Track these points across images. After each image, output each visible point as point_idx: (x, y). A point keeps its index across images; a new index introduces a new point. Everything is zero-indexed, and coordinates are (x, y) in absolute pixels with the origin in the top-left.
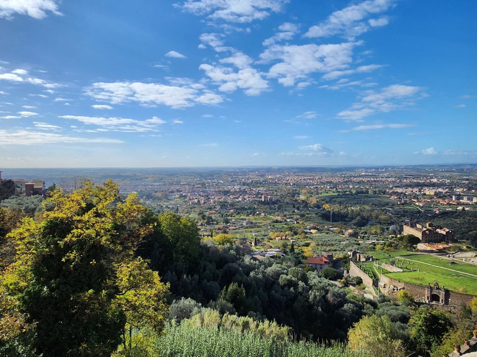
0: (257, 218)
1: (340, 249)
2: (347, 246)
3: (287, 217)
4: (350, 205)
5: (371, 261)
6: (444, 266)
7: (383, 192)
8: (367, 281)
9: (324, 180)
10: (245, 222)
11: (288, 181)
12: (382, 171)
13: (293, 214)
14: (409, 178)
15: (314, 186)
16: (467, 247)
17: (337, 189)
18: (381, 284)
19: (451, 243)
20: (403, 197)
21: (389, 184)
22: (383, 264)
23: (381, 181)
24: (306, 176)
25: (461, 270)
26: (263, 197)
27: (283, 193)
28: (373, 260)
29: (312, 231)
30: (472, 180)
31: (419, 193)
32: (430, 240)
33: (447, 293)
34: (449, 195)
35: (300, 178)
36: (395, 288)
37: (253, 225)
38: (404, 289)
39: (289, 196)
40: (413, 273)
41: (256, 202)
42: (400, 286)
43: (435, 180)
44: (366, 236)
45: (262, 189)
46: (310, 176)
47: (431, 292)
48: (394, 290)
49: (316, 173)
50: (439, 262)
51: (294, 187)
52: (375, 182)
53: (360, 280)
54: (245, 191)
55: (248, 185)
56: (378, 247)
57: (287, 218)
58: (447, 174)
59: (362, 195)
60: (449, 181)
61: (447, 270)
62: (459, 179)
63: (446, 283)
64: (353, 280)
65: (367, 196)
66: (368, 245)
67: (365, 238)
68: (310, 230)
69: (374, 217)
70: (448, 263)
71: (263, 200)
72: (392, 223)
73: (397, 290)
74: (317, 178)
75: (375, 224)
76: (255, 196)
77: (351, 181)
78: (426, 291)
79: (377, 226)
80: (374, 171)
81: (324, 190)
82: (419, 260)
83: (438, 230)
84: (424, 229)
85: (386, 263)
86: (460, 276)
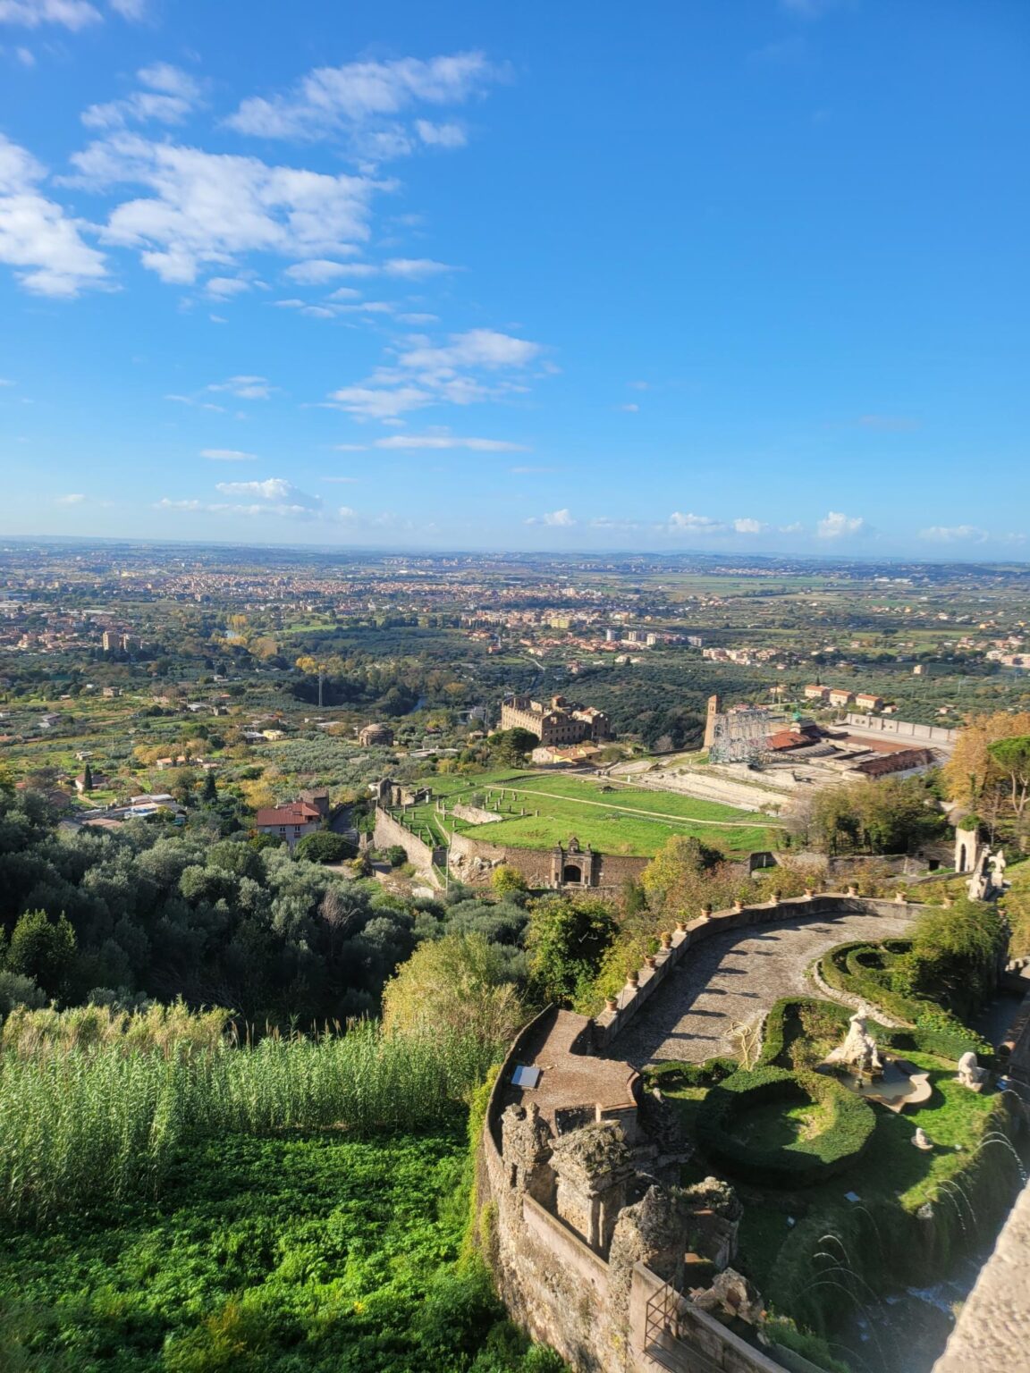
0: (88, 705)
1: (347, 780)
2: (365, 768)
3: (190, 696)
4: (370, 658)
5: (427, 801)
6: (590, 799)
7: (452, 623)
8: (420, 853)
9: (298, 586)
10: (45, 718)
11: (186, 587)
12: (451, 566)
13: (209, 688)
14: (514, 586)
15: (269, 605)
16: (636, 750)
17: (334, 614)
18: (453, 857)
19: (603, 743)
20: (501, 635)
21: (467, 601)
22: (458, 807)
23: (449, 593)
24: (242, 575)
25: (624, 803)
26: (105, 637)
27: (175, 628)
28: (433, 798)
29: (266, 734)
30: (646, 592)
31: (536, 624)
32: (560, 739)
33: (596, 857)
34: (600, 629)
35: (226, 580)
36: (485, 864)
37: (76, 726)
38: (504, 862)
39: (191, 634)
40: (525, 821)
41: (81, 653)
42: (496, 855)
43: (570, 592)
44: (413, 738)
45: (99, 612)
46: (256, 575)
47: (563, 861)
48: (482, 867)
49: (272, 565)
50: (580, 790)
51: (208, 608)
52: (433, 594)
53: (402, 856)
54: (39, 619)
55: (48, 597)
56: (443, 765)
57: (190, 701)
58: (597, 577)
59: (401, 629)
60: (600, 594)
61: (595, 806)
62: (620, 590)
63: (594, 836)
64: (384, 857)
65: (414, 634)
66: (419, 762)
67: (410, 744)
68: (261, 731)
69: (432, 689)
70: (597, 790)
71: (106, 648)
72: (475, 702)
73: (490, 866)
74: (276, 582)
75: (434, 705)
76: (76, 635)
77: (371, 591)
78: (554, 861)
79: (439, 711)
80: (431, 566)
81: (296, 616)
82: (537, 789)
83: (578, 714)
84: (548, 713)
85: (463, 805)
86: (622, 817)
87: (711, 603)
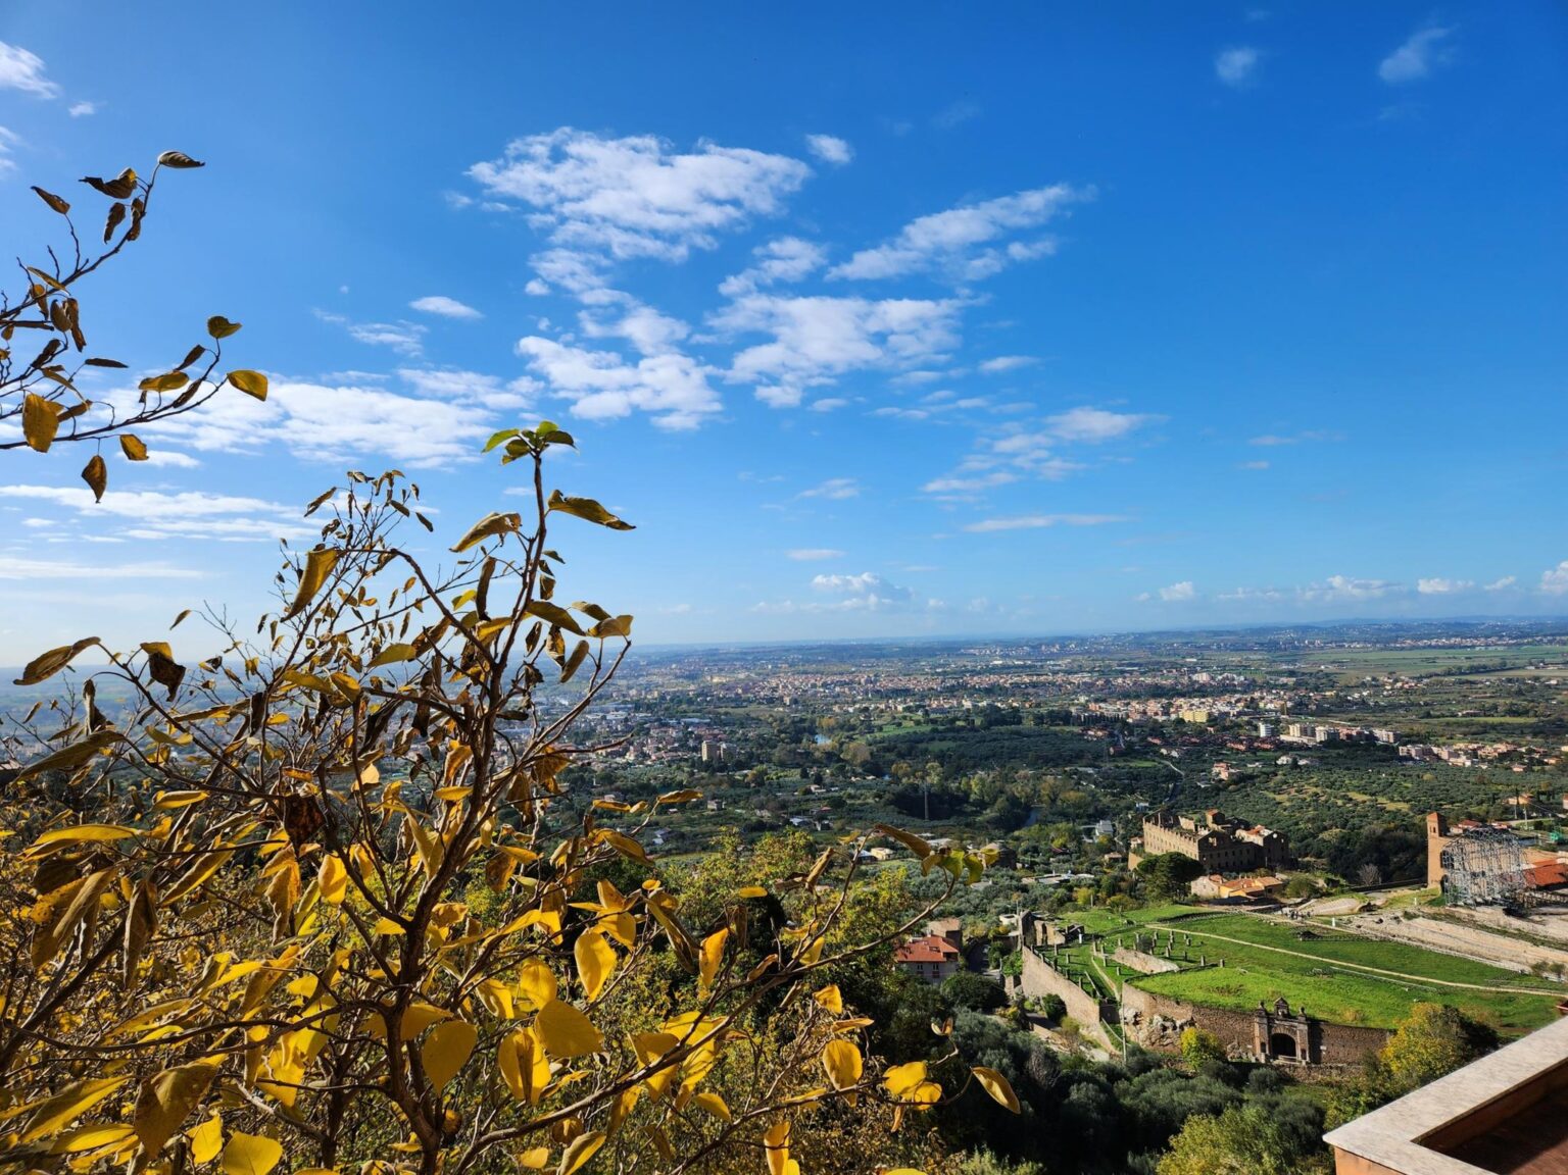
0: (694, 820)
1: (972, 909)
2: (990, 896)
3: (791, 809)
4: (971, 762)
5: (1081, 941)
6: (1285, 946)
7: (1061, 719)
8: (1082, 1006)
9: (885, 683)
10: (658, 834)
11: (774, 690)
12: (1052, 653)
13: (808, 800)
14: (1131, 672)
15: (857, 706)
16: (1328, 881)
17: (926, 713)
18: (1126, 1012)
19: (1282, 872)
20: (1122, 732)
21: (1075, 693)
22: (1119, 950)
23: (1054, 684)
24: (828, 675)
25: (1335, 955)
26: (704, 746)
27: (765, 731)
28: (1087, 938)
29: (875, 852)
30: (1304, 674)
31: (1164, 718)
33: (1315, 1027)
34: (1249, 723)
35: (813, 681)
36: (1168, 1024)
37: (687, 842)
38: (1191, 1023)
39: (783, 741)
40: (1210, 973)
41: (682, 764)
42: (1181, 1015)
43: (1202, 677)
44: (1037, 860)
45: (697, 720)
46: (842, 674)
47: (1270, 1028)
48: (1164, 1028)
49: (857, 662)
50: (1271, 935)
51: (797, 711)
52: (1034, 687)
53: (1059, 1007)
54: (644, 729)
55: (649, 707)
56: (1081, 894)
57: (793, 815)
58: (1235, 659)
59: (1003, 728)
60: (1242, 678)
61: (1296, 957)
62: (1268, 673)
63: (1307, 997)
64: (1037, 1008)
65: (1018, 733)
66: (1051, 889)
67: (1036, 868)
68: (868, 850)
69: (1046, 798)
70: (1294, 935)
71: (705, 758)
72: (1101, 815)
73: (1174, 1028)
74: (862, 681)
75: (1050, 818)
76: (676, 745)
77: (964, 687)
78: (1257, 1026)
79: (1058, 825)
80: (1029, 654)
81: (887, 717)
82: (1214, 931)
83: (1243, 834)
84: (1204, 833)
85: (1126, 948)
86: (1336, 972)
87: (1399, 684)
